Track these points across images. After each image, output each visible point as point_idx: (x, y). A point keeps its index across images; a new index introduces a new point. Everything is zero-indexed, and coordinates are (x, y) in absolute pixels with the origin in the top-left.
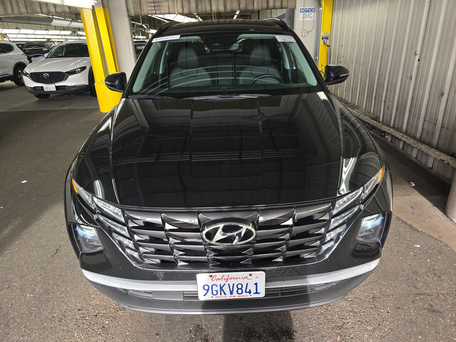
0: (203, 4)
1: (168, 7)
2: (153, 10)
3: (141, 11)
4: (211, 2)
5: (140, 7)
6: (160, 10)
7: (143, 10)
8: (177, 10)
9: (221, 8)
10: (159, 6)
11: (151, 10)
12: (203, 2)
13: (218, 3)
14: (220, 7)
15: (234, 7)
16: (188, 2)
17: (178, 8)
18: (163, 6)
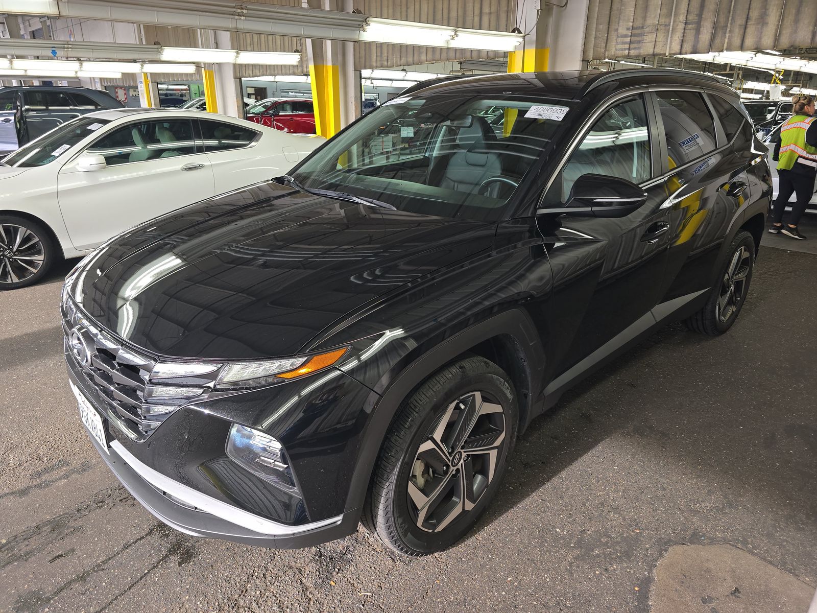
0: (727, 35)
1: (654, 43)
2: (625, 49)
3: (605, 51)
4: (746, 31)
5: (605, 45)
6: (639, 48)
7: (609, 51)
8: (670, 48)
9: (765, 43)
10: (639, 42)
11: (622, 50)
12: (728, 31)
13: (761, 33)
14: (763, 40)
15: (798, 40)
16: (696, 33)
17: (673, 44)
18: (644, 41)
